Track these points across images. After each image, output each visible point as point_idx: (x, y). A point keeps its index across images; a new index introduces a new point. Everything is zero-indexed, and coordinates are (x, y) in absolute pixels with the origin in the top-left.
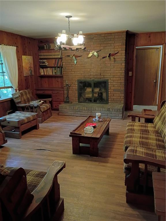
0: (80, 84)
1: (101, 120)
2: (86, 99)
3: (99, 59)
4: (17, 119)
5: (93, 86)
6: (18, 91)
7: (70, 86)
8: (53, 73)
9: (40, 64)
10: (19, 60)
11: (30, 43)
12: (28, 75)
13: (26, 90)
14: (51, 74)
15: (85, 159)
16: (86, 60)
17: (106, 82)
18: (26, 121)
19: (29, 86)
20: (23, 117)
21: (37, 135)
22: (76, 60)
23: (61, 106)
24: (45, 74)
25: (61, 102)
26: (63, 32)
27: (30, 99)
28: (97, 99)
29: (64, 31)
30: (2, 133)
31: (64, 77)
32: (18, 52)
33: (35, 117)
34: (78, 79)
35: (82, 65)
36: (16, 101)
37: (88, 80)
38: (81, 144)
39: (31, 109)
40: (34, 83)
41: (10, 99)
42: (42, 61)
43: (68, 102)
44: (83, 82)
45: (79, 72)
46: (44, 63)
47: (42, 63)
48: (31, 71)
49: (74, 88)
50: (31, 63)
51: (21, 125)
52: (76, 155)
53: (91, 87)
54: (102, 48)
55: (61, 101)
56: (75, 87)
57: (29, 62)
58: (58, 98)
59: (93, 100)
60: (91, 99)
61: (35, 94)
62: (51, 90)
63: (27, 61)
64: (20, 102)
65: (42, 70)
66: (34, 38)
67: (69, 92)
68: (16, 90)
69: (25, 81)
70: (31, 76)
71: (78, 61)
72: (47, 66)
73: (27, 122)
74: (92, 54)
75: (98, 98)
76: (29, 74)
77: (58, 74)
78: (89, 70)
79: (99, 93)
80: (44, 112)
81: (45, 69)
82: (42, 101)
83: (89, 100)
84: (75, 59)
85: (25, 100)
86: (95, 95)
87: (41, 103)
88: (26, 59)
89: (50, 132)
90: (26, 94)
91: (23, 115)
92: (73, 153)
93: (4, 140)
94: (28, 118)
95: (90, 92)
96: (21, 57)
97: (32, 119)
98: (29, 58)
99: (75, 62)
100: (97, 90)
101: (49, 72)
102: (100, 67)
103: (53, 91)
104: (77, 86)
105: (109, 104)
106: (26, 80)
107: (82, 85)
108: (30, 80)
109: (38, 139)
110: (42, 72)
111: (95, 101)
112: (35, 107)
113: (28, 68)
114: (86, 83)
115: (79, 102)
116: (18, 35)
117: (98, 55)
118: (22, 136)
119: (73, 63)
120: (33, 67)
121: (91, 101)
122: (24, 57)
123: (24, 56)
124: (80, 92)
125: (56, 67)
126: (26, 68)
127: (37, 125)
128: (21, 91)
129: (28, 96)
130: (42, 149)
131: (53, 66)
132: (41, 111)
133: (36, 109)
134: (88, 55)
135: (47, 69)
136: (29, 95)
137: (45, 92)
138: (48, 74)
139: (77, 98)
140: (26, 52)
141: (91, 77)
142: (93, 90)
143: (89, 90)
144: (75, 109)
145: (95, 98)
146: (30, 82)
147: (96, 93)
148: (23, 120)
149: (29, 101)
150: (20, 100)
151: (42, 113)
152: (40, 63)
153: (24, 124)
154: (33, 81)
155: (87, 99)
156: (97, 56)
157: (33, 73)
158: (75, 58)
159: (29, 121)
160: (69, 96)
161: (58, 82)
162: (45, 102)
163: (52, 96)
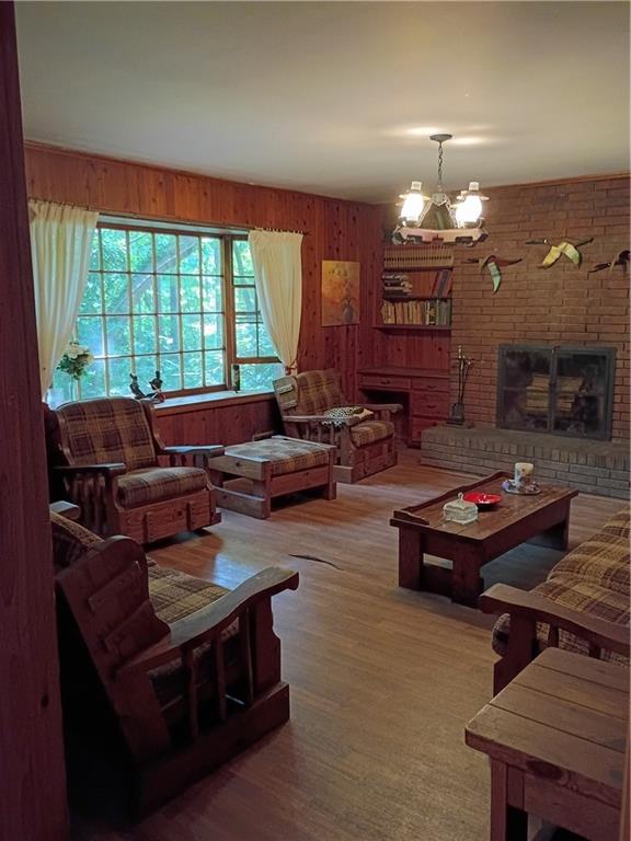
0: (508, 361)
1: (530, 488)
2: (529, 415)
3: (582, 272)
4: (263, 457)
5: (555, 369)
6: (294, 373)
7: (470, 367)
8: (423, 318)
9: (386, 288)
10: (311, 273)
11: (354, 219)
12: (339, 324)
13: (318, 371)
14: (417, 321)
15: (430, 608)
16: (535, 276)
17: (604, 358)
18: (291, 466)
19: (338, 359)
20: (286, 453)
21: (318, 515)
22: (500, 274)
23: (430, 434)
24: (399, 319)
25: (438, 422)
26: (412, 188)
27: (329, 400)
28: (569, 419)
29: (416, 185)
30: (208, 489)
31: (453, 333)
32: (312, 249)
33: (325, 458)
34: (503, 341)
35: (519, 294)
36: (284, 403)
37: (537, 347)
38: (428, 559)
39: (324, 431)
40: (358, 350)
41: (268, 397)
42: (391, 277)
43: (460, 422)
44: (519, 354)
45: (506, 318)
46: (398, 285)
47: (392, 285)
48: (351, 310)
49: (485, 372)
50: (351, 286)
51: (273, 476)
52: (408, 590)
53: (547, 373)
54: (595, 231)
55: (439, 415)
56: (490, 370)
57: (346, 281)
58: (429, 407)
59: (551, 420)
60: (545, 416)
61: (357, 387)
62: (408, 377)
63: (338, 277)
64: (295, 407)
65: (390, 308)
66: (374, 203)
67: (468, 386)
68: (289, 369)
69: (324, 340)
70: (349, 327)
71: (505, 278)
72: (406, 294)
73: (293, 469)
74: (557, 255)
75: (572, 415)
76: (338, 320)
77: (441, 322)
78: (542, 310)
79: (577, 399)
80: (363, 446)
81: (400, 304)
82: (367, 412)
83: (539, 421)
84: (497, 272)
85: (310, 404)
86: (560, 403)
87: (361, 416)
88: (336, 271)
89: (364, 514)
90: (318, 383)
91: (287, 448)
92: (400, 585)
93: (212, 514)
94: (298, 458)
95: (546, 392)
96: (318, 263)
97: (311, 463)
98: (347, 267)
99: (496, 281)
100: (571, 386)
101: (413, 315)
102: (586, 300)
103: (415, 381)
104: (495, 365)
105: (614, 441)
106: (327, 339)
107: (513, 363)
108: (343, 342)
109: (314, 528)
110: (391, 315)
111: (560, 425)
112: (337, 429)
113: (338, 301)
114: (528, 359)
115: (503, 424)
116: (319, 197)
117: (580, 255)
118: (272, 514)
119: (488, 287)
120: (357, 298)
121: (544, 424)
122: (327, 265)
123: (331, 262)
124: (505, 388)
125: (435, 299)
126: (333, 302)
127: (327, 485)
128: (302, 374)
129: (325, 390)
130: (311, 555)
131: (428, 294)
132: (354, 443)
133: (337, 435)
134: (544, 257)
135: (405, 305)
136: (327, 388)
137: (388, 383)
138: (406, 322)
139: (494, 411)
140: (338, 250)
141: (550, 335)
142: (553, 385)
143: (541, 383)
144: (475, 447)
145: (561, 415)
146: (343, 347)
147: (565, 398)
148: (281, 462)
149: (326, 405)
150: (293, 402)
151: (358, 448)
152: (386, 285)
153: (283, 474)
154: (353, 345)
155: (531, 415)
156: (576, 262)
157: (356, 319)
158: (495, 267)
159: (301, 467)
160: (465, 401)
161: (440, 349)
162: (376, 416)
163: (411, 397)
